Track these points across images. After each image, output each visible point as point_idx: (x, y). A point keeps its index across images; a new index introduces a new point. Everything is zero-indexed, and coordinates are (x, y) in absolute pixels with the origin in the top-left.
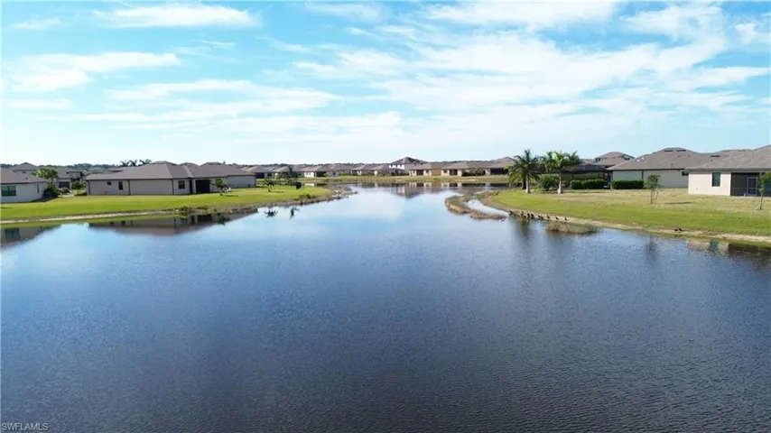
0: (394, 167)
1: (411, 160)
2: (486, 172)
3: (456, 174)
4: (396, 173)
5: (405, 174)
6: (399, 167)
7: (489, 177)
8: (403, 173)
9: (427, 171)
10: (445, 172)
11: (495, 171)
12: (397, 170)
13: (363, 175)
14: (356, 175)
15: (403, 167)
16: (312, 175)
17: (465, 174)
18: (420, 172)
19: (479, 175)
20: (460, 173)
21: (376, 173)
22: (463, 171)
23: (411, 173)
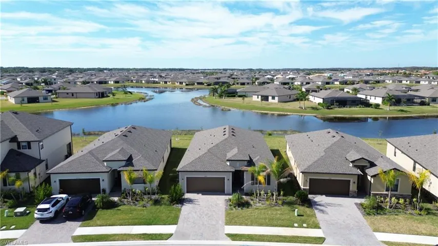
0: (153, 79)
1: (161, 77)
2: (195, 83)
3: (182, 84)
5: (158, 83)
6: (155, 79)
7: (196, 86)
8: (157, 83)
9: (169, 82)
10: (178, 83)
11: (199, 83)
12: (154, 81)
13: (136, 82)
14: (133, 82)
15: (157, 80)
16: (112, 82)
17: (187, 85)
18: (166, 82)
19: (192, 85)
20: (184, 84)
21: (143, 82)
22: (185, 83)
23: (161, 82)
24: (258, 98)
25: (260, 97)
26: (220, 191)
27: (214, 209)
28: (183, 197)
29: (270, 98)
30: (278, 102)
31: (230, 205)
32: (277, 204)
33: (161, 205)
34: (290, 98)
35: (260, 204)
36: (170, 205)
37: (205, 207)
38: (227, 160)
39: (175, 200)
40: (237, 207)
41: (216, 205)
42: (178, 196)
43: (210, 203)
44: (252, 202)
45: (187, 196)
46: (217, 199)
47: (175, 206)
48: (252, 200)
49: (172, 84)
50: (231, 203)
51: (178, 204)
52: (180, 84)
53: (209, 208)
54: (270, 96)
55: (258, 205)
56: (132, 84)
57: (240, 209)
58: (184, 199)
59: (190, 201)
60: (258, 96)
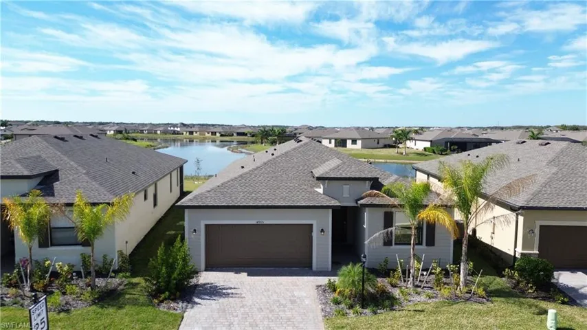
0: (172, 128)
1: (184, 125)
2: (235, 134)
3: (215, 135)
4: (175, 133)
5: (180, 134)
6: (176, 129)
7: (235, 137)
8: (178, 133)
9: (196, 132)
10: (208, 133)
11: (239, 134)
12: (174, 131)
13: (148, 133)
14: (143, 133)
15: (179, 129)
16: (112, 133)
17: (222, 135)
18: (191, 133)
19: (230, 136)
20: (218, 135)
21: (159, 132)
22: (220, 133)
23: (184, 133)
24: (330, 143)
25: (333, 141)
26: (300, 265)
27: (289, 314)
28: (193, 281)
29: (349, 142)
30: (362, 148)
31: (337, 303)
32: (470, 297)
33: (120, 307)
34: (378, 143)
35: (423, 298)
36: (151, 304)
37: (260, 310)
38: (319, 179)
39: (167, 289)
40: (358, 308)
41: (293, 302)
42: (175, 275)
43: (275, 297)
44: (396, 293)
45: (207, 278)
46: (295, 284)
47: (163, 308)
48: (394, 286)
49: (200, 134)
50: (336, 295)
51: (174, 300)
52: (212, 135)
53: (272, 311)
54: (349, 139)
55: (417, 298)
56: (141, 135)
57: (367, 311)
58: (196, 286)
59: (214, 292)
60: (330, 140)
